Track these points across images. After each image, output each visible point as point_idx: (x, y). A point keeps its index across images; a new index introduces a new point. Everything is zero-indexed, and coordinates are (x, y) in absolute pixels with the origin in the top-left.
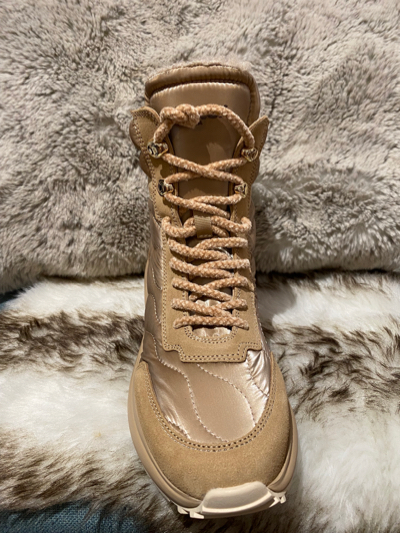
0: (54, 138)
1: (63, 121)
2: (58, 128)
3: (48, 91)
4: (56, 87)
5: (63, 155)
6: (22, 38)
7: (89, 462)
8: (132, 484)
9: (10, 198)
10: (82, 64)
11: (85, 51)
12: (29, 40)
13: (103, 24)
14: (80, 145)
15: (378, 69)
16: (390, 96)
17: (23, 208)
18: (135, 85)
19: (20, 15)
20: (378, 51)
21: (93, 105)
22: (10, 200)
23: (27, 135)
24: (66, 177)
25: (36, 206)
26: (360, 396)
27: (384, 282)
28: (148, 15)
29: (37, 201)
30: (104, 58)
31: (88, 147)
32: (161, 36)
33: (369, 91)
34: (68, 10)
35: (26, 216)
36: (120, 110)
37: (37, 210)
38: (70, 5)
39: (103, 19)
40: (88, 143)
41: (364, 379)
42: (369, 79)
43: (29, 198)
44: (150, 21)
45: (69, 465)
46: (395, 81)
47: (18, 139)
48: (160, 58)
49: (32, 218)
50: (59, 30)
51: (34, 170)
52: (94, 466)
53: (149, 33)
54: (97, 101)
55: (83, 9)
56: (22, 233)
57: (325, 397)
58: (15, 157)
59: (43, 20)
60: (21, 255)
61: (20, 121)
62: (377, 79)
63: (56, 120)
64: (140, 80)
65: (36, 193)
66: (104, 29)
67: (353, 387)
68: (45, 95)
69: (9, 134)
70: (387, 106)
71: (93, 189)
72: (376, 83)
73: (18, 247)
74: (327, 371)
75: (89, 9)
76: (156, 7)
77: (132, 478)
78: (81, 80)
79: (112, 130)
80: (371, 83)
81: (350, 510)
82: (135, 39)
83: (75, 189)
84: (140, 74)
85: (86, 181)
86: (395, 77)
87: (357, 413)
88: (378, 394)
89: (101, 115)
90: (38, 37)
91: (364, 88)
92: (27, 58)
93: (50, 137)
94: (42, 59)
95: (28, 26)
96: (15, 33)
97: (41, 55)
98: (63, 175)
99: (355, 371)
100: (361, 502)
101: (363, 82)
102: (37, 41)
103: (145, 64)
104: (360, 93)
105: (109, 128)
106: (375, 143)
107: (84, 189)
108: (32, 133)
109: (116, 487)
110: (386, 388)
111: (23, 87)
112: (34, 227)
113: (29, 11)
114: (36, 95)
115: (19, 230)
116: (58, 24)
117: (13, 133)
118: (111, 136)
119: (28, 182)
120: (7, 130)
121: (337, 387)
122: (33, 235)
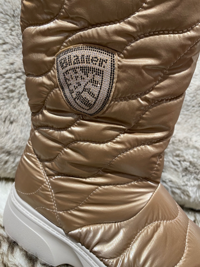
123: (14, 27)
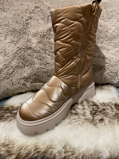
0: (15, 54)
1: (17, 49)
2: (16, 51)
3: (12, 41)
4: (14, 40)
5: (18, 59)
6: (3, 26)
7: (36, 146)
8: (48, 151)
9: (3, 72)
10: (21, 33)
11: (22, 29)
12: (5, 27)
13: (26, 21)
14: (23, 56)
15: (103, 29)
16: (107, 37)
17: (7, 75)
18: (37, 38)
19: (2, 20)
20: (102, 24)
21: (25, 44)
22: (3, 73)
23: (7, 54)
24: (19, 65)
25: (11, 74)
26: (106, 120)
27: (109, 87)
28: (39, 18)
29: (11, 72)
30: (27, 31)
31: (25, 56)
32: (43, 24)
33: (101, 36)
34: (16, 18)
35: (8, 77)
36: (33, 45)
37: (11, 75)
38: (17, 17)
39: (26, 20)
40: (25, 55)
41: (107, 115)
42: (101, 32)
43: (8, 72)
44: (40, 20)
45: (30, 148)
46: (108, 32)
47: (4, 55)
48: (43, 30)
49: (10, 77)
50: (14, 24)
51: (10, 64)
52: (37, 147)
53: (39, 23)
54: (26, 43)
55: (20, 18)
56: (7, 82)
57: (98, 121)
58: (4, 60)
59: (9, 21)
60: (7, 88)
61: (5, 50)
62: (103, 32)
63: (15, 49)
64: (38, 36)
65: (11, 70)
66: (27, 23)
67: (105, 118)
68: (11, 42)
69: (2, 54)
70: (106, 39)
71: (27, 68)
72: (103, 33)
73: (6, 86)
74: (97, 114)
75: (22, 17)
76: (41, 16)
77: (48, 150)
78: (21, 37)
79: (31, 51)
80: (101, 33)
81: (107, 152)
82: (36, 25)
83: (22, 68)
84: (38, 35)
85: (25, 66)
86: (107, 31)
87: (106, 125)
88: (111, 119)
89: (28, 47)
90: (8, 26)
91: (99, 35)
92: (5, 32)
93: (14, 54)
94: (10, 32)
95: (5, 23)
96: (1, 25)
97: (9, 31)
98: (18, 65)
99: (104, 113)
100: (110, 149)
101: (99, 33)
102: (8, 27)
103: (39, 32)
104: (99, 36)
105: (30, 50)
106: (104, 49)
107: (24, 68)
108: (8, 53)
109: (44, 153)
110: (113, 117)
111: (5, 40)
112: (11, 80)
113: (5, 19)
114: (9, 42)
115: (6, 81)
116: (14, 22)
117: (3, 54)
118: (31, 53)
119: (8, 67)
120: (1, 53)
121: (100, 118)
122: (10, 82)
123: (15, 35)
